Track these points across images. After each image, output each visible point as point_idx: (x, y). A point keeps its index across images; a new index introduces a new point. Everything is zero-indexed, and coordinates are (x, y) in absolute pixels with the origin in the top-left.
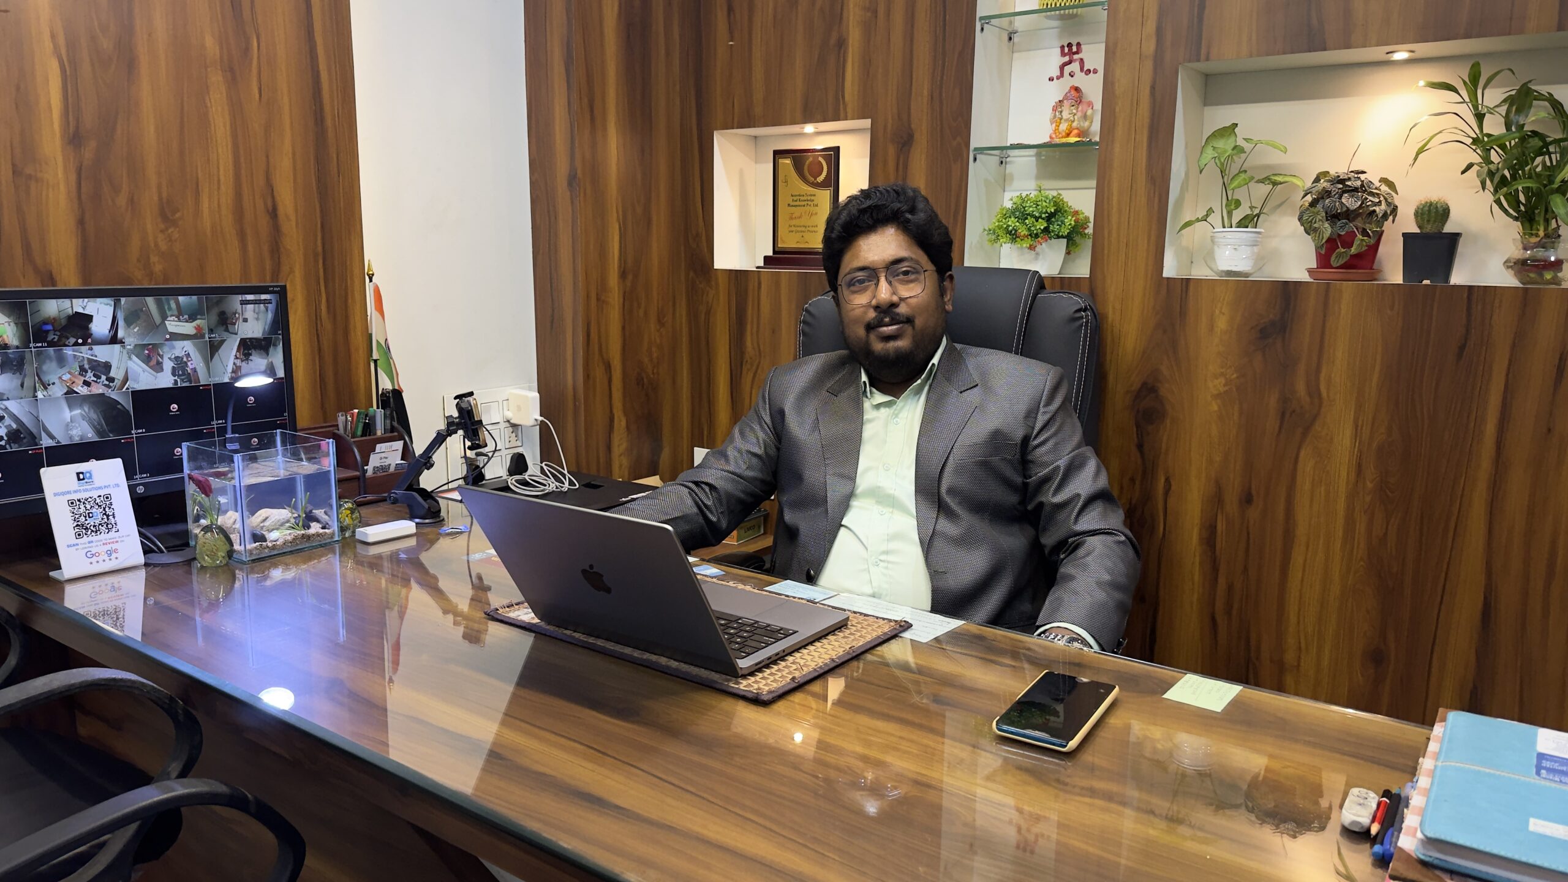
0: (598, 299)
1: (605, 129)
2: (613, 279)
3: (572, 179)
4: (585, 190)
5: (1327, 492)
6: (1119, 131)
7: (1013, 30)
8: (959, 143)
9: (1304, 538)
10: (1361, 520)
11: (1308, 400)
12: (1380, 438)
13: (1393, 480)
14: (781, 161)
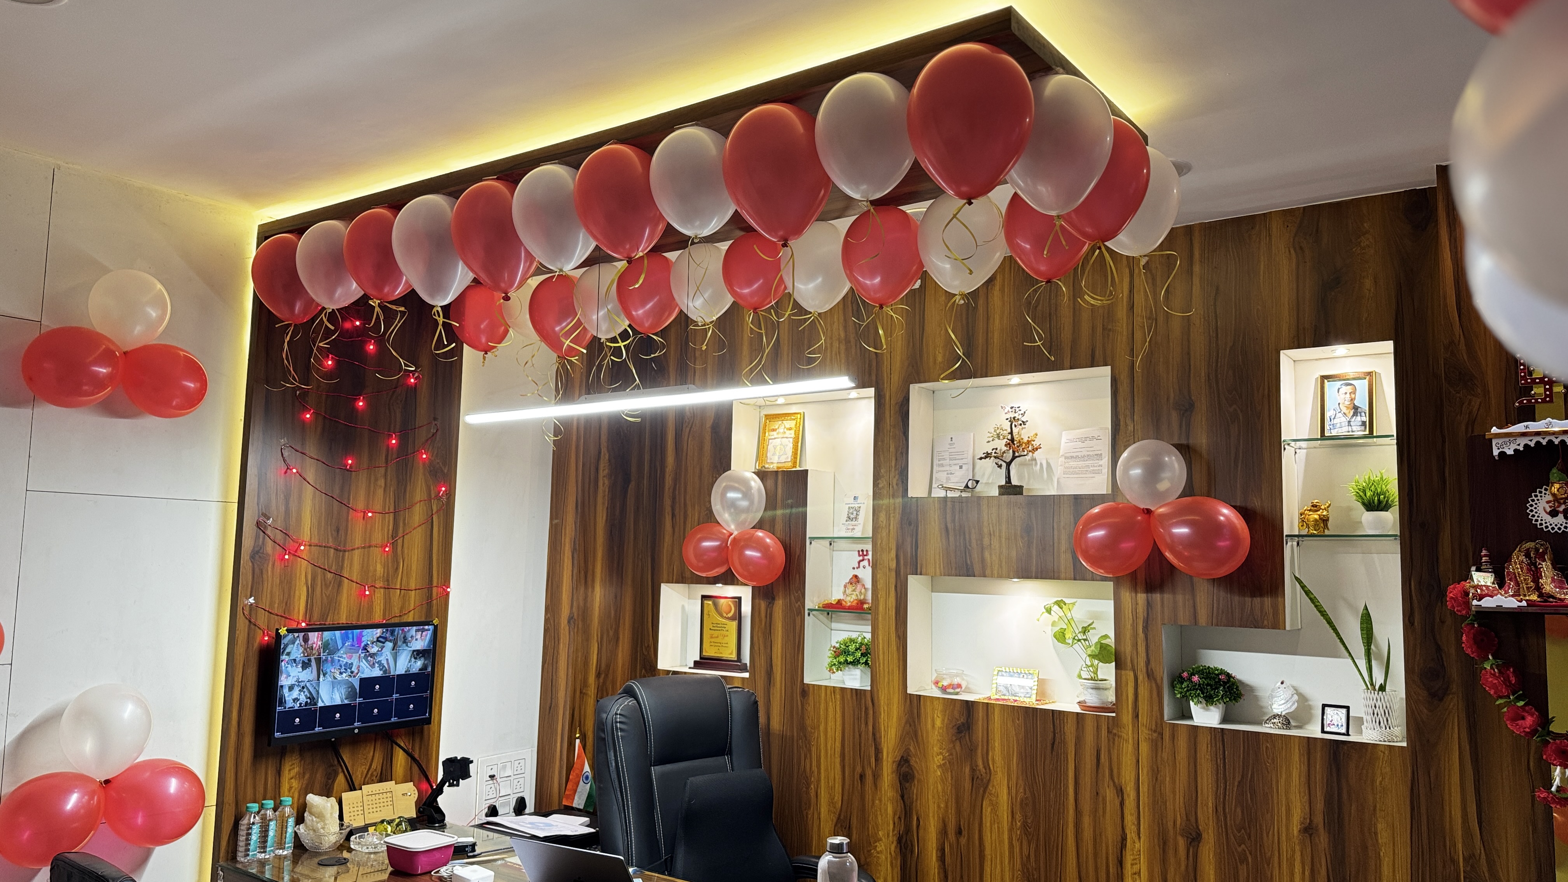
0: (581, 692)
1: (593, 588)
2: (592, 679)
3: (570, 619)
4: (578, 625)
5: (998, 828)
6: (881, 608)
7: (832, 541)
8: (799, 606)
9: (989, 857)
10: (1016, 844)
11: (984, 771)
12: (1021, 795)
13: (1029, 821)
14: (705, 602)
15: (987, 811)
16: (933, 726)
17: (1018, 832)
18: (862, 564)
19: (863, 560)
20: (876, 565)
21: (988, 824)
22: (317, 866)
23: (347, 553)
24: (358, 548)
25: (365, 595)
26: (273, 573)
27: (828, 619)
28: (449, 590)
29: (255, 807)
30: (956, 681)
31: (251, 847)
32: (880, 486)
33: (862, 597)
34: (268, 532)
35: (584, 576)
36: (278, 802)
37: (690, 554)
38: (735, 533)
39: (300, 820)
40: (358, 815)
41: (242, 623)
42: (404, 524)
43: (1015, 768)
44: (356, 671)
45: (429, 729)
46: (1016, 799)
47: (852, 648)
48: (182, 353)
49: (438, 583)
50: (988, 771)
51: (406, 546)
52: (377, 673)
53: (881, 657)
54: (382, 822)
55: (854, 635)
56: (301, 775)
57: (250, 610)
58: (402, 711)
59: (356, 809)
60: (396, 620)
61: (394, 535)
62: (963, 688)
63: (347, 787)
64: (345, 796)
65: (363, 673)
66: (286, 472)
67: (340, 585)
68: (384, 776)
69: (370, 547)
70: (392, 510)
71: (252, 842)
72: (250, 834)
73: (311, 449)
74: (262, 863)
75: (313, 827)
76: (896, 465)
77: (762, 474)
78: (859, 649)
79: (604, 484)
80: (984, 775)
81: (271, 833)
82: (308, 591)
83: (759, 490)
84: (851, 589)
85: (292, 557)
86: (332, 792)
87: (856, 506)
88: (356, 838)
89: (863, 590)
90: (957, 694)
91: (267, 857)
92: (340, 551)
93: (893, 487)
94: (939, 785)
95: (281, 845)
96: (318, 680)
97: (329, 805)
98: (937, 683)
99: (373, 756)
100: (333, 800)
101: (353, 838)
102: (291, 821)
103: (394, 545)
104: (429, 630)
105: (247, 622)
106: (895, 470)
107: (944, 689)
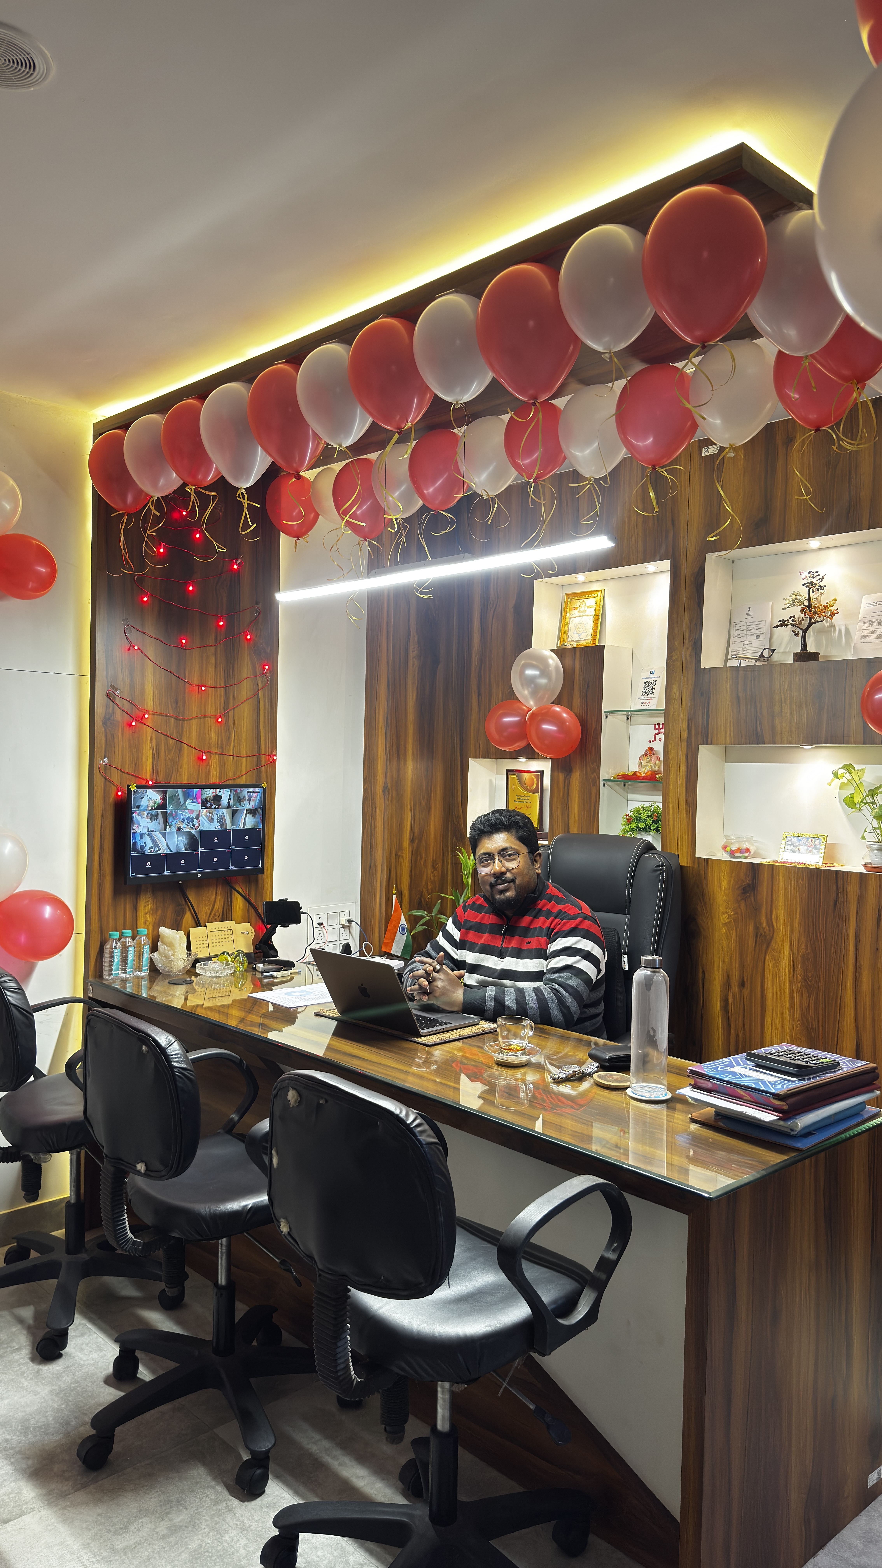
0: (397, 855)
1: (405, 761)
2: (406, 843)
3: (385, 789)
4: (392, 795)
5: (780, 981)
6: (672, 776)
7: (629, 714)
8: (595, 777)
9: (771, 1007)
10: (797, 997)
11: (768, 928)
12: (802, 951)
13: (810, 975)
14: (510, 776)
15: (769, 964)
16: (720, 887)
17: (799, 985)
18: (658, 737)
19: (659, 733)
20: (668, 735)
21: (770, 978)
22: (168, 984)
23: (185, 722)
24: (195, 718)
25: (203, 760)
26: (122, 738)
27: (624, 790)
28: (275, 758)
29: (116, 935)
30: (744, 846)
31: (114, 968)
32: (674, 658)
33: (657, 768)
34: (117, 701)
35: (397, 751)
36: (135, 932)
37: (492, 728)
38: (534, 708)
39: (154, 948)
40: (203, 947)
41: (99, 780)
42: (234, 698)
43: (797, 926)
44: (197, 825)
45: (263, 879)
46: (798, 954)
47: (644, 815)
48: (34, 542)
49: (266, 752)
50: (771, 929)
51: (236, 716)
52: (215, 826)
53: (671, 823)
54: (223, 953)
55: (647, 805)
56: (154, 911)
57: (105, 769)
58: (238, 862)
59: (201, 942)
60: (231, 782)
61: (226, 708)
62: (752, 854)
63: (193, 923)
64: (193, 931)
65: (203, 826)
66: (129, 649)
67: (180, 750)
68: (226, 916)
69: (205, 717)
70: (223, 685)
71: (114, 963)
72: (112, 957)
73: (150, 629)
74: (124, 981)
75: (165, 954)
76: (689, 637)
77: (560, 652)
78: (651, 816)
79: (414, 664)
80: (767, 932)
81: (130, 957)
82: (153, 754)
83: (557, 667)
84: (645, 761)
85: (137, 723)
86: (182, 926)
87: (652, 680)
88: (201, 965)
89: (658, 762)
90: (746, 858)
91: (128, 976)
92: (180, 720)
93: (686, 659)
94: (724, 942)
95: (139, 968)
96: (165, 830)
97: (178, 936)
98: (725, 848)
99: (213, 898)
100: (181, 933)
101: (198, 965)
102: (147, 949)
103: (225, 715)
104: (258, 792)
105: (103, 779)
106: (689, 642)
107: (732, 853)
